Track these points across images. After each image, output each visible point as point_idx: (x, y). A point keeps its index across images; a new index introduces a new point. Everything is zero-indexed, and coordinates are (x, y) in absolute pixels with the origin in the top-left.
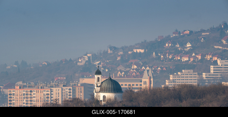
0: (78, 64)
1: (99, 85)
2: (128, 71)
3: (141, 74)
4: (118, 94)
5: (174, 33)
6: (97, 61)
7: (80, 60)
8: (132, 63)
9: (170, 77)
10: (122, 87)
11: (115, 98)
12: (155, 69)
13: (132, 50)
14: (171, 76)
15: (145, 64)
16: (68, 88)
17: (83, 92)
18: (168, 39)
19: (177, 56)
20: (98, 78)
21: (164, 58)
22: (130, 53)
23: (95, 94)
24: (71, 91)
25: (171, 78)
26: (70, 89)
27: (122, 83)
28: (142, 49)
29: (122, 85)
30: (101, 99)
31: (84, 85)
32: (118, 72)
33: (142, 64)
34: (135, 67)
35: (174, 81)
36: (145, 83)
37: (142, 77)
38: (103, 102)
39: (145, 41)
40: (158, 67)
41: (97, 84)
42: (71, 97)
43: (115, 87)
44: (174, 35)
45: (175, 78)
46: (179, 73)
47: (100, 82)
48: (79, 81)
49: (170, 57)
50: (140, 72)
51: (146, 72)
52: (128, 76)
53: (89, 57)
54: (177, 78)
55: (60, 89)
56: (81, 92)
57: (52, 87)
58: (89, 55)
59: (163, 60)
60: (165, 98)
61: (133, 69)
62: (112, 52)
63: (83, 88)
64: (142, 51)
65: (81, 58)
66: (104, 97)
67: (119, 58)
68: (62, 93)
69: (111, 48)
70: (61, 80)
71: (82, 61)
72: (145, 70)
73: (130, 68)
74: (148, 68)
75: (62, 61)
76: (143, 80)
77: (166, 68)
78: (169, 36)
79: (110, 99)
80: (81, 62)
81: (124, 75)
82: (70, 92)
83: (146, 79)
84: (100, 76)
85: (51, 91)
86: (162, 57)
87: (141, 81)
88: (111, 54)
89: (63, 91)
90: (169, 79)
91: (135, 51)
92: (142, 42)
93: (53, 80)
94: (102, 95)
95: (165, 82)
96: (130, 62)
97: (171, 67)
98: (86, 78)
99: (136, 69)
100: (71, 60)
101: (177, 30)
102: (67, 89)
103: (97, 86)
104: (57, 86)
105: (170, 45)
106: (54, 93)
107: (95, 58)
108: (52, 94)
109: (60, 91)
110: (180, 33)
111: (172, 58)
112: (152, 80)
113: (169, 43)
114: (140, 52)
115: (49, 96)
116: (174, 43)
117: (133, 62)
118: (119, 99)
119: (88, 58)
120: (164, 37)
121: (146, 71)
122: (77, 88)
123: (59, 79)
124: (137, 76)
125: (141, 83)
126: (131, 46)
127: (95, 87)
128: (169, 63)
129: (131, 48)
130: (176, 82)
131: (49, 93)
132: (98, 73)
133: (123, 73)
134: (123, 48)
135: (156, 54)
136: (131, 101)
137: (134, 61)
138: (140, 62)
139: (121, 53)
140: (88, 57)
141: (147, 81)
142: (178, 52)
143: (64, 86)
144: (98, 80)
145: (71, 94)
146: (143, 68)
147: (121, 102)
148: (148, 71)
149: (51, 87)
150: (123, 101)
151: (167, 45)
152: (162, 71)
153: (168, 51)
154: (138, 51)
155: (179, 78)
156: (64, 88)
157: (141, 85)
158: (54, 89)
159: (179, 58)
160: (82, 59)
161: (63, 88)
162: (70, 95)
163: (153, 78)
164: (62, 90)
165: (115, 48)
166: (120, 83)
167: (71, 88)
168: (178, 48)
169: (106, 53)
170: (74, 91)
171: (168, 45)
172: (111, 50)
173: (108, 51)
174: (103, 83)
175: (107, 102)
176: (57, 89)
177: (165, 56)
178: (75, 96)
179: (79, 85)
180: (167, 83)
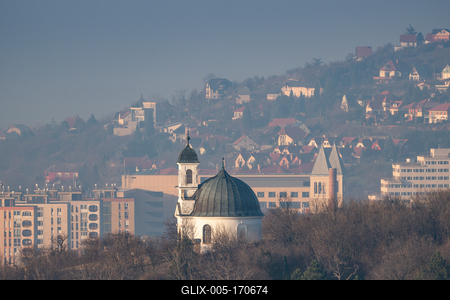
0: (116, 131)
1: (191, 193)
2: (266, 154)
3: (307, 162)
4: (248, 222)
5: (403, 39)
6: (174, 122)
7: (121, 121)
8: (278, 129)
9: (392, 170)
10: (260, 200)
11: (241, 233)
12: (347, 146)
13: (278, 91)
14: (397, 167)
15: (317, 133)
16: (89, 204)
17: (132, 214)
18: (385, 56)
19: (414, 107)
20: (189, 173)
21: (374, 112)
22: (270, 97)
23: (180, 220)
24: (98, 213)
25: (396, 174)
26: (93, 208)
27: (260, 190)
28: (308, 87)
29: (262, 194)
30: (199, 234)
31: (135, 194)
32: (236, 156)
33: (308, 131)
34: (288, 140)
35: (404, 182)
36: (319, 188)
37: (309, 171)
38: (202, 245)
39: (318, 62)
40: (356, 141)
41: (184, 192)
42: (98, 231)
43: (240, 200)
44: (404, 44)
45: (407, 174)
46: (420, 159)
47: (195, 183)
48: (120, 183)
49: (392, 111)
50: (301, 157)
51: (322, 154)
52: (266, 169)
53: (148, 112)
54: (413, 174)
55: (64, 208)
56: (126, 217)
57: (41, 200)
58: (147, 105)
59: (371, 121)
60: (391, 233)
61: (282, 148)
62: (216, 95)
63: (131, 205)
64: (308, 92)
65: (123, 114)
66: (207, 229)
67: (238, 115)
68: (70, 218)
69: (214, 83)
70: (65, 182)
71: (126, 123)
72: (316, 150)
73: (271, 143)
74: (326, 145)
75: (66, 124)
76: (314, 180)
77: (381, 143)
78: (390, 46)
79: (224, 237)
80: (125, 127)
81: (254, 165)
82: (93, 217)
83: (321, 177)
84: (193, 167)
85: (38, 214)
86: (369, 109)
87: (307, 184)
88: (213, 101)
89: (74, 214)
90: (389, 176)
91: (287, 93)
92: (308, 66)
93: (41, 180)
94: (199, 223)
95: (380, 185)
96: (271, 124)
97: (396, 141)
98: (141, 173)
99: (290, 147)
100: (93, 120)
101: (411, 30)
102: (84, 208)
103: (186, 198)
104: (54, 198)
105: (392, 74)
106: (45, 218)
107: (166, 112)
108: (40, 223)
109: (63, 214)
110: (420, 38)
111: (400, 114)
112: (340, 178)
113: (389, 69)
114: (302, 96)
115: (32, 228)
116: (404, 69)
117: (283, 126)
118: (252, 237)
119: (145, 115)
120: (374, 50)
121: (322, 152)
122: (114, 205)
123: (57, 179)
124: (293, 168)
125: (305, 189)
126: (274, 77)
127: (180, 201)
128: (390, 127)
129: (275, 84)
130: (410, 186)
131: (31, 218)
132: (189, 156)
133: (252, 159)
134: (250, 85)
135: (352, 102)
136: (288, 241)
137: (283, 123)
138: (303, 127)
139: (245, 98)
140: (146, 110)
141: (327, 181)
142: (415, 97)
143: (75, 198)
144: (189, 180)
145: (98, 222)
146: (312, 143)
147: (257, 244)
148: (328, 152)
149: (35, 200)
150: (263, 242)
151: (382, 74)
152: (368, 153)
153: (386, 92)
154: (297, 91)
155: (419, 174)
156: (76, 204)
157: (306, 195)
158: (46, 208)
159: (420, 114)
160: (129, 118)
161: (73, 203)
162: (93, 226)
163: (344, 173)
164: (70, 209)
165: (226, 83)
166: (256, 190)
167: (97, 204)
168: (417, 82)
169: (198, 97)
170: (106, 213)
171: (387, 75)
172: (214, 89)
173: (204, 93)
174: (204, 188)
175: (216, 246)
176: (55, 207)
177: (376, 106)
178: (108, 227)
179: (121, 195)
180: (384, 190)
